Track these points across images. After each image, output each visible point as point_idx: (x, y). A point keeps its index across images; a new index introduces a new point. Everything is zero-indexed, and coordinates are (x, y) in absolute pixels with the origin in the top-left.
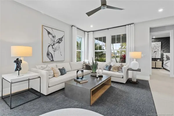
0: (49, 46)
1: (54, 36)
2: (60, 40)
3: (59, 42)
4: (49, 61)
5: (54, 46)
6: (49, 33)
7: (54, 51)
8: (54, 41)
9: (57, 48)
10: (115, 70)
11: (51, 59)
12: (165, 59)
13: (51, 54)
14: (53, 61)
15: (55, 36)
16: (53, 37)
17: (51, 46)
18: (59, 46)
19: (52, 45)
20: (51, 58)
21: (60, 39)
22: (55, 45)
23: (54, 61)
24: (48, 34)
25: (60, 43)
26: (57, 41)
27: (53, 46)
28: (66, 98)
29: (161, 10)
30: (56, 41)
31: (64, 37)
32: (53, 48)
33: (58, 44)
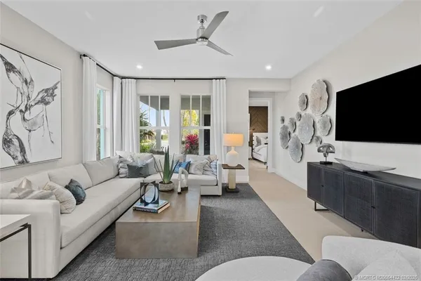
0: (10, 113)
1: (29, 81)
2: (49, 94)
3: (43, 101)
4: (12, 163)
5: (28, 112)
6: (10, 68)
7: (30, 131)
8: (29, 98)
9: (39, 120)
10: (198, 172)
11: (20, 158)
12: (255, 143)
13: (18, 138)
14: (24, 162)
15: (32, 80)
16: (26, 82)
17: (18, 113)
18: (44, 113)
19: (21, 111)
20: (19, 154)
21: (47, 91)
22: (32, 109)
23: (27, 162)
24: (8, 70)
25: (47, 103)
26: (39, 98)
27: (27, 115)
28: (125, 263)
29: (269, 68)
30: (33, 96)
31: (59, 86)
32: (24, 119)
33: (41, 106)
